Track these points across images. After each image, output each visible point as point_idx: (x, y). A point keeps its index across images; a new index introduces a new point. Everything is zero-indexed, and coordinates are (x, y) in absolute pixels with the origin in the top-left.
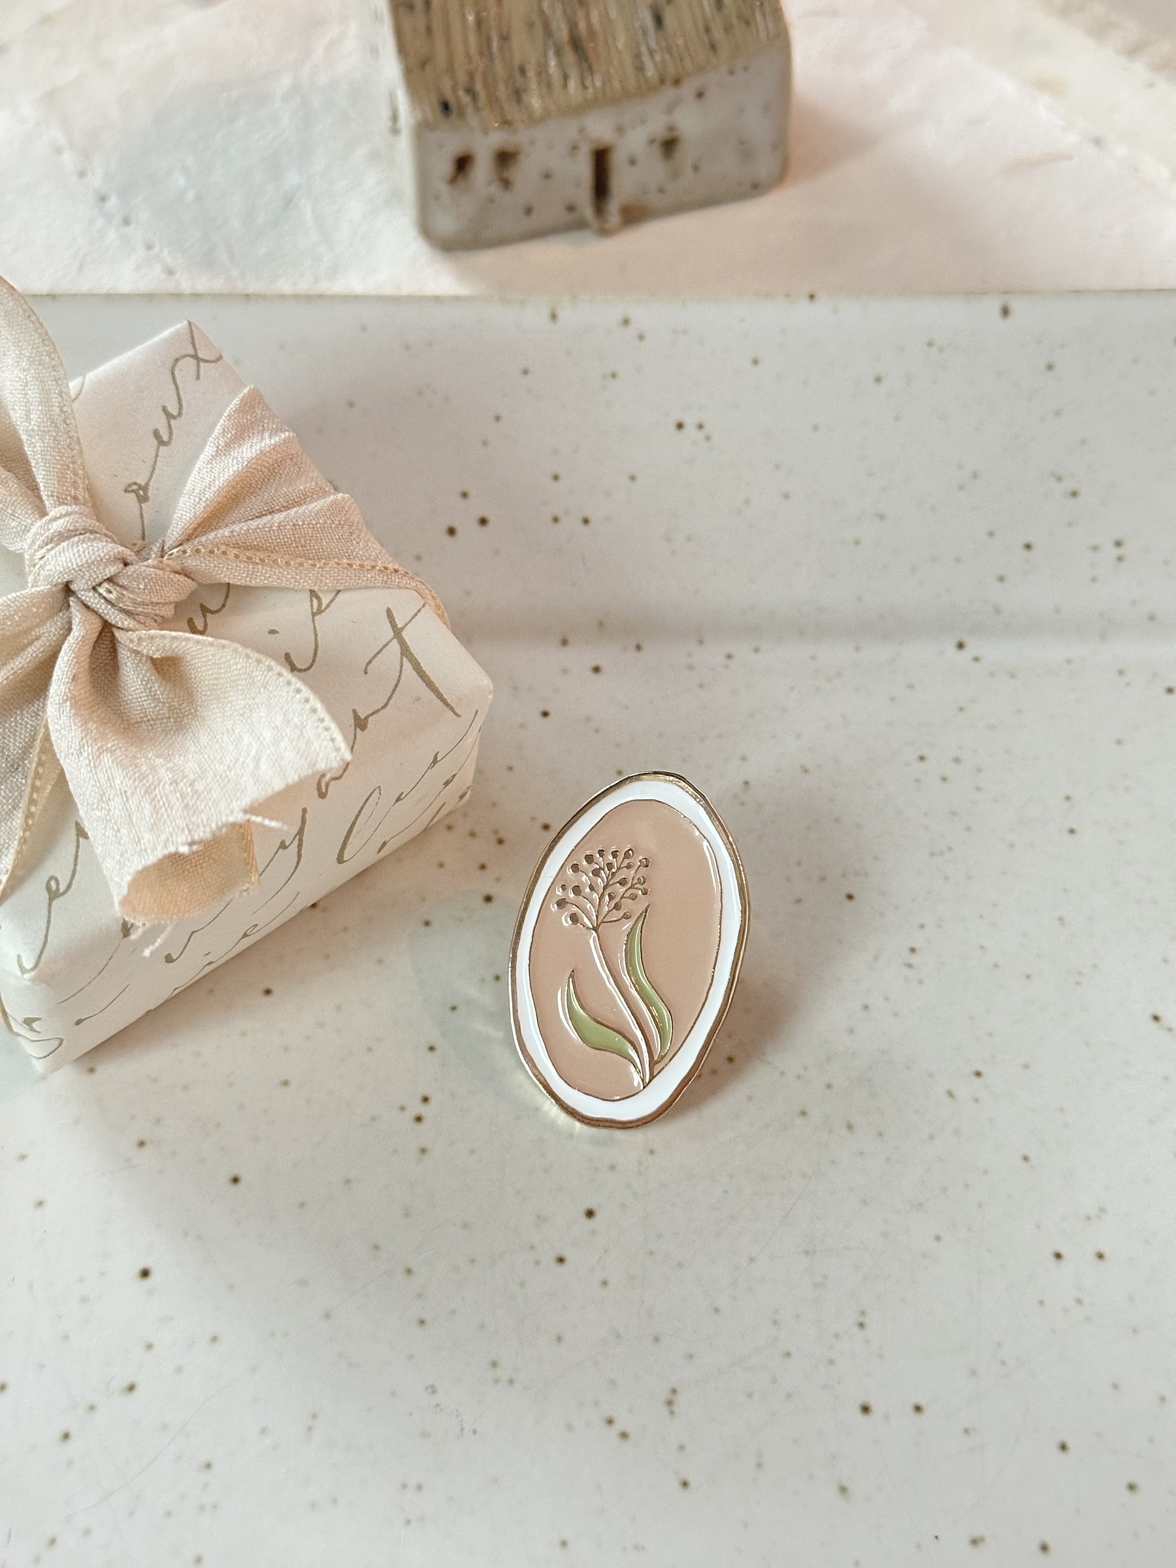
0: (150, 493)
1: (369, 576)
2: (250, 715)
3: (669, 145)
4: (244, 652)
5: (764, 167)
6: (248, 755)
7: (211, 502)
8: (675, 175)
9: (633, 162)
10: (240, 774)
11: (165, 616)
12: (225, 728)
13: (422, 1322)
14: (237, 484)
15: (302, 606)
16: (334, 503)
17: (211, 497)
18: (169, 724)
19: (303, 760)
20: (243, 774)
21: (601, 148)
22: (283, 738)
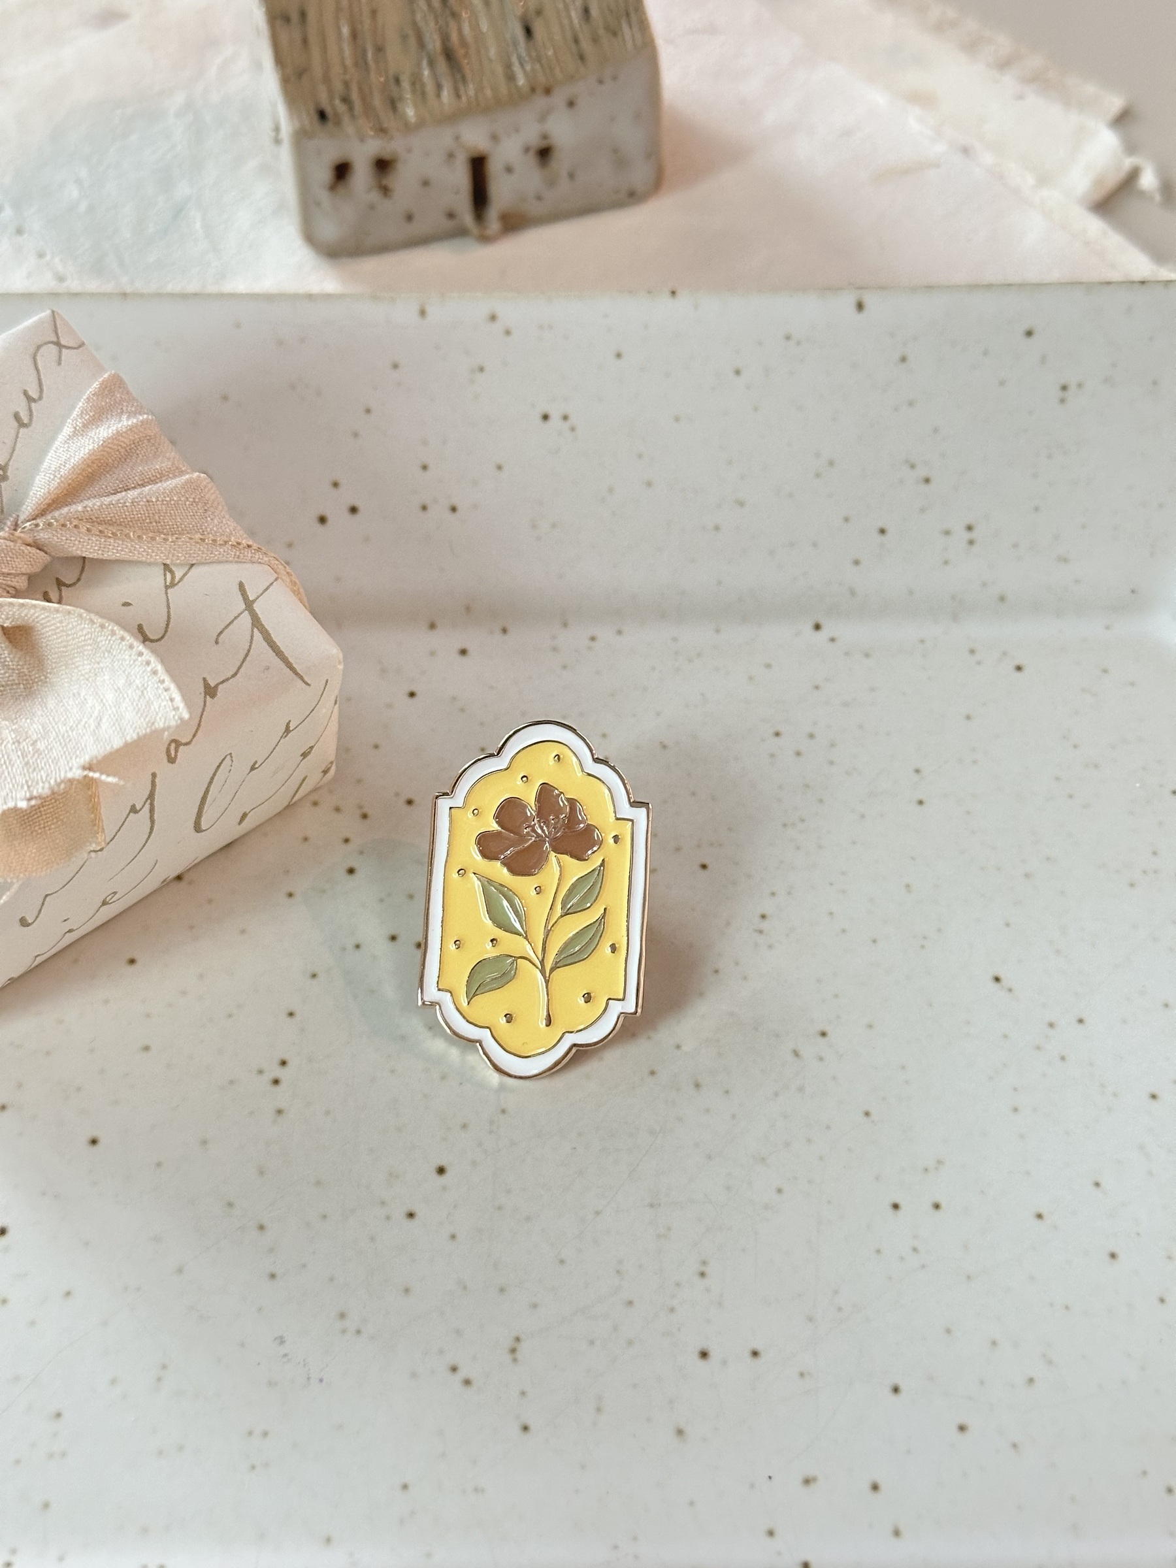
0: (9, 474)
1: (222, 550)
2: (96, 679)
3: (544, 153)
4: (88, 617)
5: (640, 175)
6: (91, 716)
7: (65, 479)
8: (552, 183)
9: (509, 170)
10: (82, 734)
11: (18, 587)
12: (71, 692)
13: (273, 1276)
14: (92, 462)
15: (157, 578)
16: (189, 481)
17: (65, 474)
18: (19, 690)
19: (142, 720)
20: (84, 734)
21: (476, 155)
22: (125, 699)
